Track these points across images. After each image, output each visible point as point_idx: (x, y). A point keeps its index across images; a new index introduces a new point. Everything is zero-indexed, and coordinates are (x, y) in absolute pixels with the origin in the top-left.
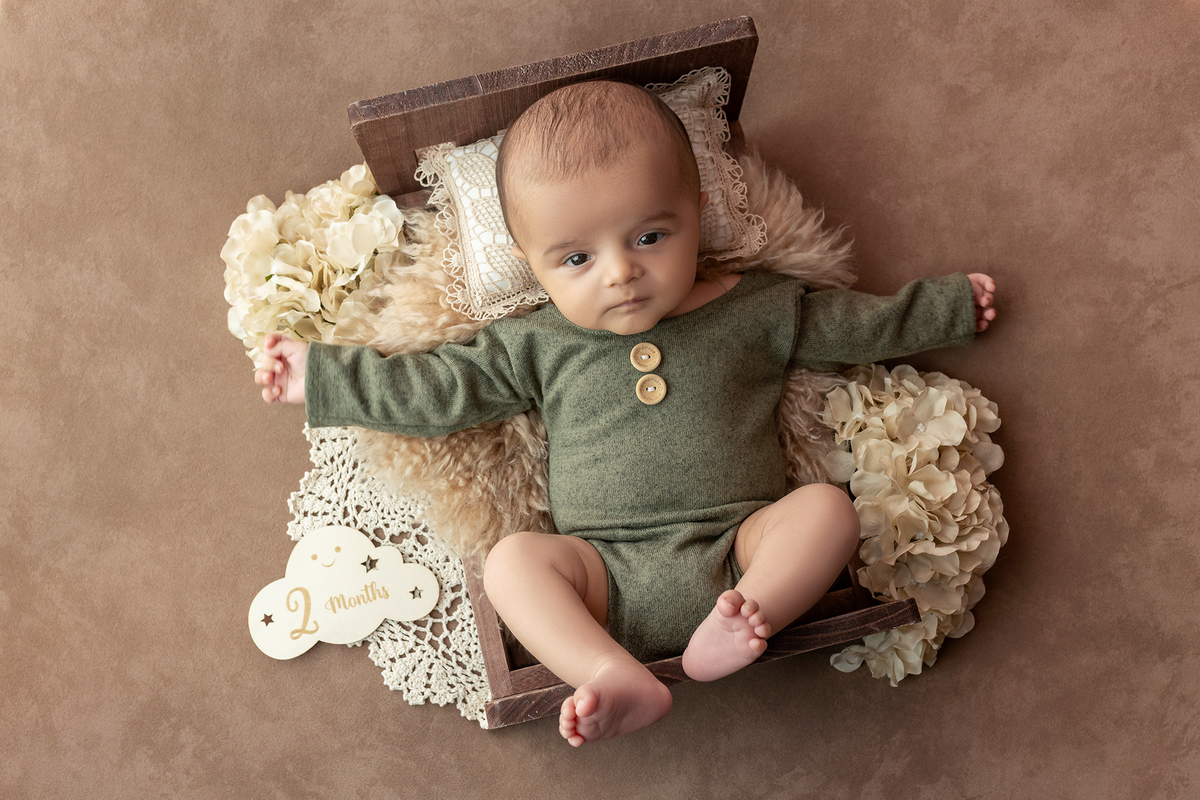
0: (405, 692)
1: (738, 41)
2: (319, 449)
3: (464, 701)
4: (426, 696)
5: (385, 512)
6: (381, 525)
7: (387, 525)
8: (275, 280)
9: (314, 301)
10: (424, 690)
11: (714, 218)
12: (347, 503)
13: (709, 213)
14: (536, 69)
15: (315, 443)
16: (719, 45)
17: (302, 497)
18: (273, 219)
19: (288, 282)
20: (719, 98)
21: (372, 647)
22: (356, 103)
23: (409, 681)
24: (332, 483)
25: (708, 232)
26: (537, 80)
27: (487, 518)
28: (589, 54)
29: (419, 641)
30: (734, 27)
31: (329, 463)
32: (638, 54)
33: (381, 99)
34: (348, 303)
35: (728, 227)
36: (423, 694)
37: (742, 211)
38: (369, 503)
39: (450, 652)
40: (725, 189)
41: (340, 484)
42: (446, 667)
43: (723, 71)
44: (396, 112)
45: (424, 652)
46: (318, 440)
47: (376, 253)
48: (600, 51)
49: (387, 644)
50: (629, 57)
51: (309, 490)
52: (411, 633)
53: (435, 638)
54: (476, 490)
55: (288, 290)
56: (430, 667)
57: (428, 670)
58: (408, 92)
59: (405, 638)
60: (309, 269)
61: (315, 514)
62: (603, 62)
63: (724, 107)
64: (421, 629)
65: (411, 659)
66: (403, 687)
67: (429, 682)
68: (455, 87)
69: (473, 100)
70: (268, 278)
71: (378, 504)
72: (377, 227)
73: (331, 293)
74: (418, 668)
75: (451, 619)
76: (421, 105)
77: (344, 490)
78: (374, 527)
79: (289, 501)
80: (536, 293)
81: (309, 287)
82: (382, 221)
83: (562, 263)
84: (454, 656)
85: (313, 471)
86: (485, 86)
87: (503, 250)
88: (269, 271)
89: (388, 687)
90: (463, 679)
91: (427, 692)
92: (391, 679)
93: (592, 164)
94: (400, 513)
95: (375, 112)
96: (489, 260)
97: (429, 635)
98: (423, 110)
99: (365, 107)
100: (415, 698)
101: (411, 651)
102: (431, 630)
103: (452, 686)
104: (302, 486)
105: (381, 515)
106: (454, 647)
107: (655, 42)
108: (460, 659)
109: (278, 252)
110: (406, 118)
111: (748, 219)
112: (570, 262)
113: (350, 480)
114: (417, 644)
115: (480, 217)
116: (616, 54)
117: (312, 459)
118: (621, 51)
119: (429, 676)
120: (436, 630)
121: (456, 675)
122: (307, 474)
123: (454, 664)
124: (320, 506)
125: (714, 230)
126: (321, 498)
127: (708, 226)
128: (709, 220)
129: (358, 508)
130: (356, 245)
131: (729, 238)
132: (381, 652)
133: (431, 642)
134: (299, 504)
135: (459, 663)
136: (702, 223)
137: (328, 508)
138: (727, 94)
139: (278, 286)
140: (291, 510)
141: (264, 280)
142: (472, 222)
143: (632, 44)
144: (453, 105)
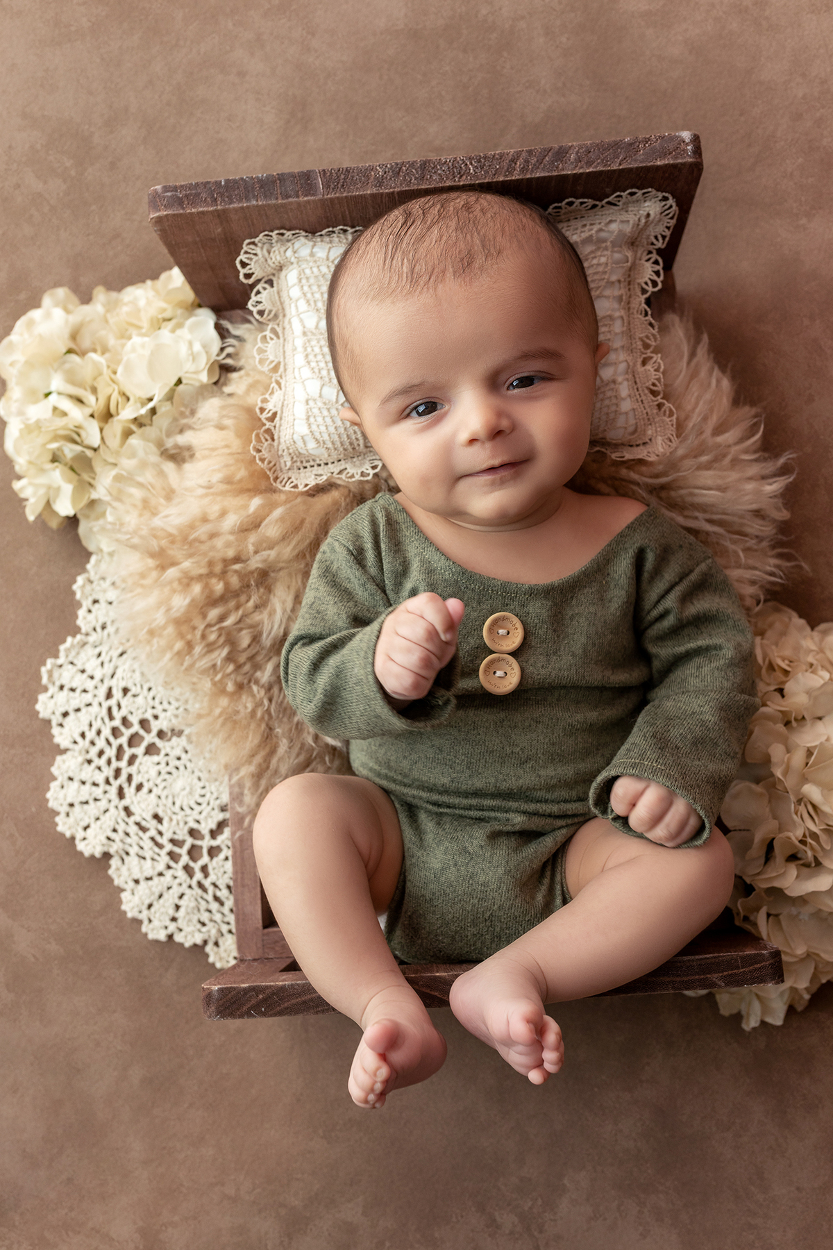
0: (146, 922)
1: (674, 166)
2: (90, 611)
3: (216, 944)
4: (169, 931)
5: (157, 700)
6: (149, 716)
7: (156, 717)
8: (53, 399)
9: (92, 434)
10: (168, 923)
11: (614, 401)
12: (113, 683)
13: (609, 394)
14: (397, 170)
15: (86, 603)
16: (647, 169)
17: (61, 666)
18: (67, 321)
19: (66, 405)
20: (656, 237)
21: (115, 862)
22: (159, 187)
23: (153, 909)
24: (99, 655)
25: (604, 418)
26: (396, 186)
27: (256, 741)
28: (471, 159)
29: (172, 864)
30: (671, 147)
31: (99, 629)
32: (536, 167)
33: (190, 187)
34: (133, 441)
35: (631, 414)
36: (166, 928)
37: (654, 393)
38: (139, 686)
39: (207, 883)
40: (631, 364)
41: (108, 658)
42: (200, 900)
43: (671, 201)
44: (207, 205)
45: (175, 878)
46: (90, 600)
47: (179, 382)
48: (485, 158)
49: (132, 861)
50: (523, 170)
51: (70, 659)
52: (163, 852)
53: (192, 864)
54: (247, 703)
55: (65, 414)
56: (181, 897)
57: (177, 901)
58: (227, 181)
59: (156, 857)
60: (94, 390)
61: (73, 690)
62: (487, 172)
63: (659, 251)
64: (177, 850)
65: (158, 885)
66: (144, 916)
67: (177, 915)
68: (288, 183)
69: (308, 202)
70: (47, 395)
71: (150, 689)
72: (183, 349)
73: (116, 427)
74: (166, 896)
75: (214, 843)
76: (240, 200)
77: (112, 665)
78: (141, 717)
79: (44, 670)
80: (362, 465)
81: (92, 416)
82: (190, 344)
83: (404, 415)
84: (211, 889)
85: (79, 637)
86: (327, 186)
87: (328, 410)
88: (49, 386)
89: (125, 913)
90: (218, 917)
91: (172, 927)
92: (131, 904)
93: (449, 274)
94: (175, 704)
95: (180, 202)
96: (308, 419)
97: (185, 859)
98: (242, 208)
99: (169, 194)
100: (156, 931)
101: (161, 874)
102: (190, 853)
103: (204, 924)
104: (62, 654)
105: (151, 703)
106: (212, 878)
107: (561, 154)
108: (219, 894)
109: (64, 363)
110: (222, 216)
111: (660, 406)
112: (414, 414)
113: (121, 655)
114: (169, 867)
115: (311, 357)
116: (505, 164)
117: (80, 622)
118: (514, 161)
119: (178, 907)
120: (194, 852)
121: (210, 911)
122: (69, 639)
123: (210, 897)
124: (79, 681)
125: (612, 416)
126: (83, 671)
127: (605, 410)
128: (607, 402)
129: (125, 691)
130: (153, 369)
131: (631, 429)
132: (124, 869)
133: (187, 868)
134: (56, 674)
135: (216, 898)
136: (598, 405)
137: (90, 685)
138: (668, 233)
139: (55, 409)
140: (45, 680)
141: (42, 396)
142: (299, 359)
143: (530, 152)
144: (283, 206)
